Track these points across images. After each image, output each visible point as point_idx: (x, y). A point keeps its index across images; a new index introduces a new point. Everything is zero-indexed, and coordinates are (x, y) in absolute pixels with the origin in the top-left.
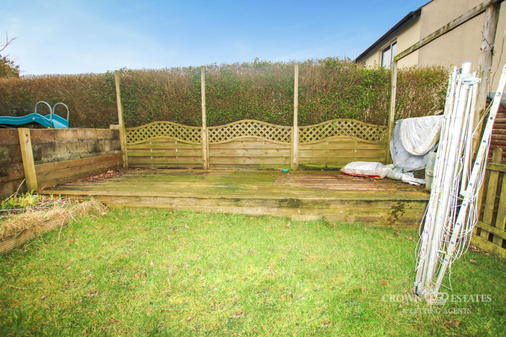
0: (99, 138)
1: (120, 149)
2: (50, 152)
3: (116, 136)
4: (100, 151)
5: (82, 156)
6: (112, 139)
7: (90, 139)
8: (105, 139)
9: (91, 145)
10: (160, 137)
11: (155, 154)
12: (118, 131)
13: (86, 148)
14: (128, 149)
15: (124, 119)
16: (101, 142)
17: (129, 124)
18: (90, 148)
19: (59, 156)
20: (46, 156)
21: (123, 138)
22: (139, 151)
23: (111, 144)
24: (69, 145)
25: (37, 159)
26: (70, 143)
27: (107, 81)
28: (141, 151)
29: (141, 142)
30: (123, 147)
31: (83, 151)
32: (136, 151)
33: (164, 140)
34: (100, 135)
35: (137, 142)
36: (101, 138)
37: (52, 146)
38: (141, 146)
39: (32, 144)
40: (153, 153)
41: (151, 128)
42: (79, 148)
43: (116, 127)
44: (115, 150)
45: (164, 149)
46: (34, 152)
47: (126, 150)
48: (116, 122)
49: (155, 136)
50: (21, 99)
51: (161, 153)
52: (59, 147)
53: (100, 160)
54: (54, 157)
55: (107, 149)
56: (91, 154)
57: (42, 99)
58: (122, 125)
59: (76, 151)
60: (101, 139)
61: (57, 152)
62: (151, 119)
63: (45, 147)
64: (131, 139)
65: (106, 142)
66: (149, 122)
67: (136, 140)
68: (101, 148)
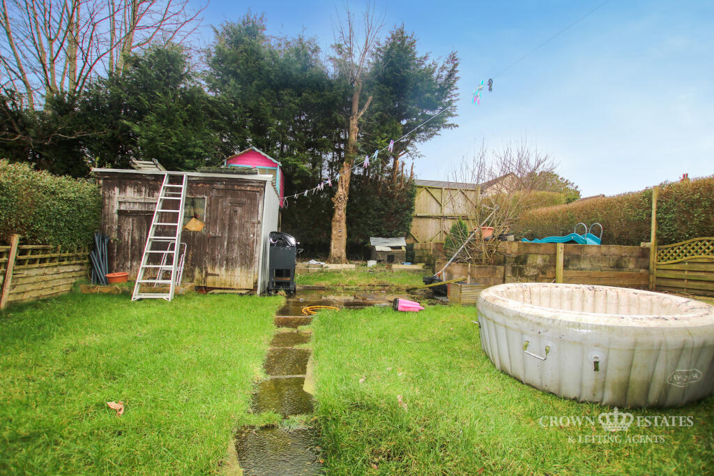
0: (623, 255)
1: (647, 268)
2: (575, 262)
3: (645, 253)
4: (622, 267)
5: (603, 269)
6: (639, 257)
7: (614, 255)
8: (630, 257)
9: (613, 260)
10: (700, 256)
11: (690, 276)
12: (648, 249)
13: (608, 262)
14: (658, 269)
15: (658, 236)
16: (625, 259)
17: (662, 241)
18: (612, 263)
19: (583, 266)
20: (572, 265)
21: (653, 257)
22: (671, 272)
23: (637, 261)
24: (591, 258)
25: (565, 266)
26: (594, 257)
27: (644, 198)
28: (673, 272)
29: (674, 261)
30: (651, 267)
31: (604, 265)
32: (668, 272)
33: (705, 261)
34: (625, 252)
35: (669, 262)
36: (626, 254)
37: (578, 258)
38: (674, 267)
39: (564, 254)
40: (688, 276)
41: (689, 245)
42: (600, 262)
43: (648, 245)
44: (641, 268)
45: (705, 272)
46: (564, 261)
47: (655, 270)
48: (648, 239)
49: (693, 255)
50: (567, 222)
51: (699, 276)
52: (584, 259)
53: (621, 276)
54: (578, 266)
55: (631, 266)
56: (613, 269)
57: (583, 221)
58: (653, 244)
59: (599, 264)
60: (625, 256)
61: (581, 263)
62: (690, 235)
63: (573, 258)
64: (663, 259)
65: (631, 259)
66: (688, 239)
67: (669, 259)
68: (623, 264)
